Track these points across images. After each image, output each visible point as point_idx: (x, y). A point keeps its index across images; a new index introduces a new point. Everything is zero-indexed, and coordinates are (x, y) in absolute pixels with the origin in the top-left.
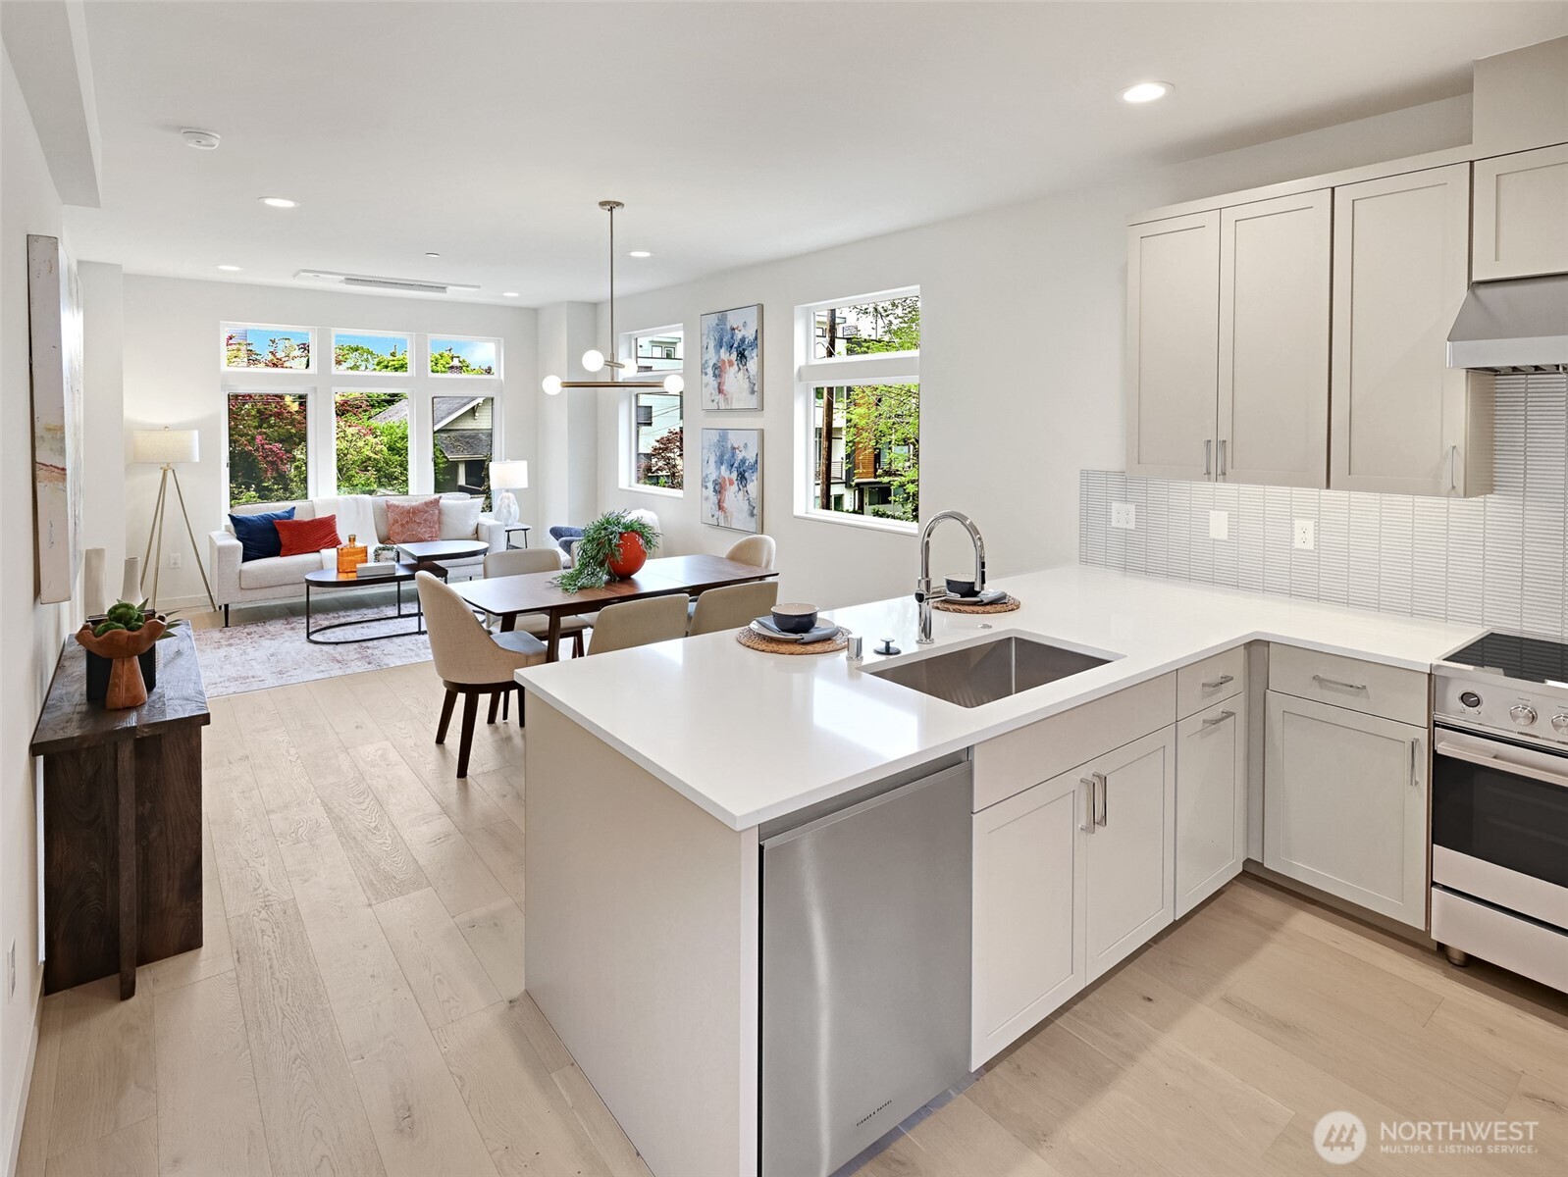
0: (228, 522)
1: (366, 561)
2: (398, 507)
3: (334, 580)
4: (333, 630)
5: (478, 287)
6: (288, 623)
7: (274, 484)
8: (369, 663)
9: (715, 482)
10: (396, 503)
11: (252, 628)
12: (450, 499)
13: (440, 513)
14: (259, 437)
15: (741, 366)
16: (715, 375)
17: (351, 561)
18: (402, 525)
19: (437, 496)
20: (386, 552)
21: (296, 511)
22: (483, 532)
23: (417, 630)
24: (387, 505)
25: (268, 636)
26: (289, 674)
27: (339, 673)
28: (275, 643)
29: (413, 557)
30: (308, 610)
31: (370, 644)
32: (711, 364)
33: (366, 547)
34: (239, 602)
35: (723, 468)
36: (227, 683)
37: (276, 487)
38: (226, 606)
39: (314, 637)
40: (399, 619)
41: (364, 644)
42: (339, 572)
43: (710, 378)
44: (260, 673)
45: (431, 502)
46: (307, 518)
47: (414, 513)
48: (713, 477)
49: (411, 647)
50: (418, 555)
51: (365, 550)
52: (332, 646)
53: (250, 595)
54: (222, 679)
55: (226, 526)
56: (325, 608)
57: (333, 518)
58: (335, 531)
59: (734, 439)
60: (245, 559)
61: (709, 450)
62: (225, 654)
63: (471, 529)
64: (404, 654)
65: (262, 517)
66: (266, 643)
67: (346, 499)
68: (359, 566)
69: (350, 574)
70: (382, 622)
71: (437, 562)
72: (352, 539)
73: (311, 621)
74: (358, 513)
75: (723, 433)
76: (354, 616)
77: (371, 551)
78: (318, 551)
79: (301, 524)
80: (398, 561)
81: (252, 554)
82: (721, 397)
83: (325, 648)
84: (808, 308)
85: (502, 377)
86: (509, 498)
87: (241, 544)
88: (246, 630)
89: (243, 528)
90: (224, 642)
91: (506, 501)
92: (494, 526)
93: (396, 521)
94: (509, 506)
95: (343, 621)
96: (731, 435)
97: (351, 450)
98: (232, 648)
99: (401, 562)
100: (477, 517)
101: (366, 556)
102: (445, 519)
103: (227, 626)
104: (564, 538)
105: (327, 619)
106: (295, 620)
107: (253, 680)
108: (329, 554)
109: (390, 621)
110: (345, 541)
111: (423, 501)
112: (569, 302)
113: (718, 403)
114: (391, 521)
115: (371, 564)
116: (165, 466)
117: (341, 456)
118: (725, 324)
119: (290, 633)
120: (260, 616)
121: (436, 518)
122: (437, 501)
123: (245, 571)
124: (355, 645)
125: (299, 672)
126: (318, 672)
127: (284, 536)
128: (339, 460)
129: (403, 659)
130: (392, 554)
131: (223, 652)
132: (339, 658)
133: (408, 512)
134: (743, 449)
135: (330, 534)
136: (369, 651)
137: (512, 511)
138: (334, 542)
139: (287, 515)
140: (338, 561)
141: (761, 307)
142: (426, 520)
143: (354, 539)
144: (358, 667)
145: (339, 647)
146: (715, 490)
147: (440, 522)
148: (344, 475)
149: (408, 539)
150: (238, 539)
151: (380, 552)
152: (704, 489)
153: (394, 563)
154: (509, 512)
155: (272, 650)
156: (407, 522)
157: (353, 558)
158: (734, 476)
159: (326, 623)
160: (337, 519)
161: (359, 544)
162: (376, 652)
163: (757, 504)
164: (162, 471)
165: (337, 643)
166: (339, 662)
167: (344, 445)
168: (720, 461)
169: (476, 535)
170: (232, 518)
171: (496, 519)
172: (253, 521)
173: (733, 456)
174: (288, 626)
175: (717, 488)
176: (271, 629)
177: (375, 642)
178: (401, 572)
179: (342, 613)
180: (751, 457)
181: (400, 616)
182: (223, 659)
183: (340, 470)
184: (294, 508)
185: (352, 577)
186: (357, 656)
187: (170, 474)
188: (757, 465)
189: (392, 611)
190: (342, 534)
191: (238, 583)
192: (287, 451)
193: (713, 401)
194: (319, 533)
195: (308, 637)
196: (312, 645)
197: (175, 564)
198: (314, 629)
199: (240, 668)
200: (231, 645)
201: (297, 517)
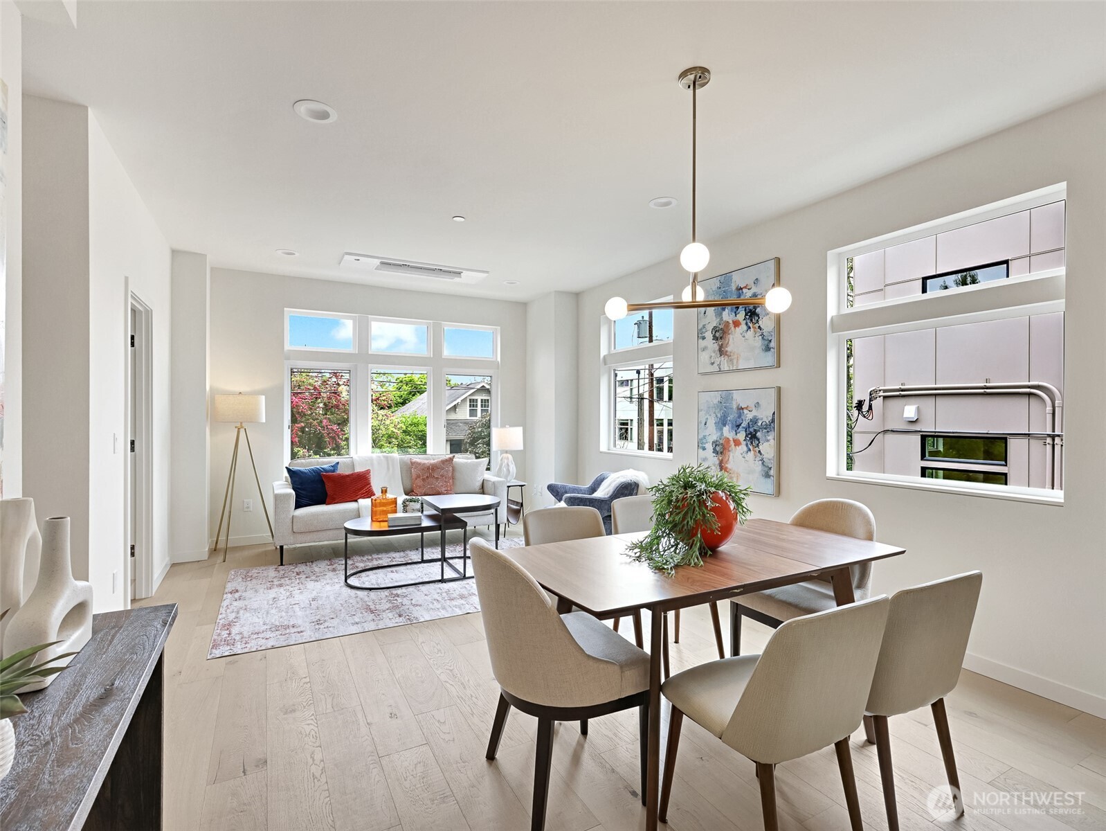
0: (286, 474)
1: (395, 512)
2: (420, 464)
3: (368, 529)
4: (368, 573)
5: (487, 272)
6: (331, 564)
7: (331, 450)
8: (400, 616)
9: (715, 444)
10: (418, 460)
11: (302, 568)
12: (460, 458)
13: (453, 470)
14: (325, 421)
15: (751, 325)
16: (715, 338)
17: (383, 511)
18: (423, 480)
19: (451, 456)
20: (413, 503)
21: (339, 466)
22: (488, 487)
23: (440, 578)
24: (411, 463)
25: (313, 578)
26: (326, 624)
27: (372, 626)
28: (318, 585)
29: (436, 508)
30: (346, 553)
31: (399, 591)
32: (710, 327)
33: (396, 499)
34: (290, 543)
35: (726, 429)
36: (269, 634)
37: (332, 452)
38: (282, 547)
39: (351, 581)
40: (422, 564)
41: (395, 591)
42: (372, 521)
43: (709, 342)
44: (300, 622)
45: (446, 460)
46: (347, 472)
47: (433, 469)
48: (714, 437)
49: (436, 596)
50: (441, 507)
51: (395, 501)
52: (365, 593)
53: (300, 538)
54: (265, 627)
55: (286, 477)
56: (361, 551)
57: (368, 472)
58: (370, 484)
59: (739, 399)
60: (298, 506)
61: (707, 412)
62: (273, 596)
63: (478, 484)
64: (431, 606)
65: (313, 470)
66: (311, 585)
67: (379, 457)
68: (390, 516)
69: (383, 524)
70: (409, 566)
71: (458, 515)
72: (384, 491)
73: (350, 562)
74: (388, 468)
75: (727, 395)
76: (384, 560)
77: (400, 501)
78: (356, 501)
79: (343, 478)
80: (422, 512)
81: (304, 501)
82: (724, 360)
83: (360, 593)
84: (840, 254)
85: (499, 359)
86: (508, 458)
87: (294, 493)
88: (297, 570)
89: (297, 479)
90: (276, 583)
91: (506, 461)
92: (499, 482)
93: (418, 477)
94: (508, 465)
95: (375, 563)
96: (736, 395)
97: (382, 427)
98: (282, 590)
99: (425, 513)
100: (483, 474)
101: (396, 507)
102: (457, 475)
103: (282, 565)
104: (568, 495)
105: (362, 561)
106: (337, 561)
107: (293, 630)
108: (365, 503)
109: (415, 566)
110: (378, 493)
111: (440, 459)
112: (556, 291)
113: (719, 365)
114: (414, 476)
115: (400, 515)
116: (239, 425)
117: (375, 431)
118: (729, 286)
119: (330, 574)
120: (309, 557)
121: (450, 475)
122: (451, 460)
123: (296, 517)
124: (386, 592)
125: (335, 622)
126: (353, 624)
127: (329, 486)
128: (373, 434)
129: (431, 612)
130: (418, 506)
131: (272, 593)
132: (372, 607)
133: (428, 468)
134: (754, 408)
135: (365, 486)
136: (400, 600)
137: (511, 470)
138: (369, 494)
139: (332, 468)
140: (372, 511)
141: (778, 260)
142: (442, 476)
143: (386, 491)
144: (390, 620)
145: (372, 594)
146: (715, 451)
147: (453, 478)
148: (376, 443)
149: (428, 492)
150: (293, 489)
151: (407, 503)
152: (701, 450)
153: (420, 514)
154: (508, 470)
155: (314, 594)
156: (427, 477)
157: (385, 509)
158: (742, 436)
159: (361, 566)
160: (371, 474)
161: (390, 496)
162: (406, 601)
163: (773, 465)
164: (237, 429)
165: (370, 589)
166: (372, 612)
167: (376, 423)
168: (723, 422)
169: (483, 490)
170: (289, 470)
171: (498, 476)
172: (305, 473)
173: (740, 416)
174: (330, 567)
175: (718, 449)
176: (317, 569)
177: (404, 590)
178: (426, 523)
179: (375, 556)
180: (765, 415)
181: (423, 561)
182: (271, 602)
183: (374, 441)
184: (338, 463)
185: (384, 527)
186: (389, 605)
187: (242, 431)
188: (774, 424)
189: (415, 556)
190: (376, 486)
191: (291, 529)
192: (342, 430)
193: (713, 364)
194: (356, 486)
195: (346, 581)
196: (349, 590)
197: (248, 508)
198: (352, 572)
199: (284, 614)
200: (281, 585)
201: (342, 471)
